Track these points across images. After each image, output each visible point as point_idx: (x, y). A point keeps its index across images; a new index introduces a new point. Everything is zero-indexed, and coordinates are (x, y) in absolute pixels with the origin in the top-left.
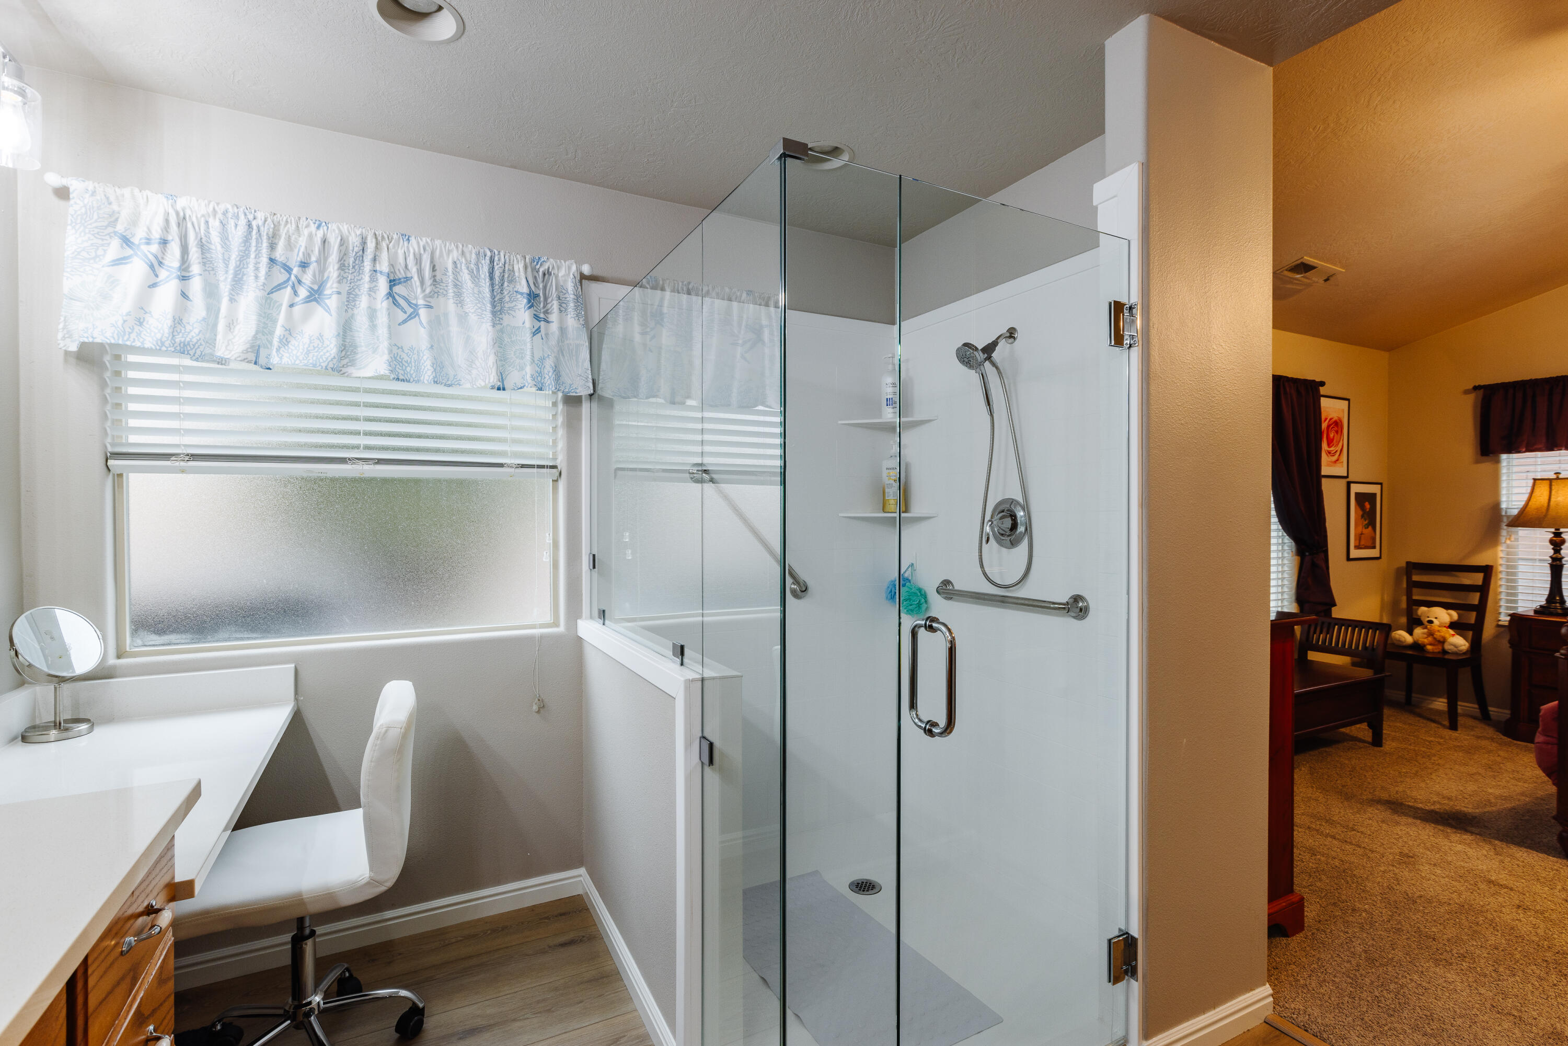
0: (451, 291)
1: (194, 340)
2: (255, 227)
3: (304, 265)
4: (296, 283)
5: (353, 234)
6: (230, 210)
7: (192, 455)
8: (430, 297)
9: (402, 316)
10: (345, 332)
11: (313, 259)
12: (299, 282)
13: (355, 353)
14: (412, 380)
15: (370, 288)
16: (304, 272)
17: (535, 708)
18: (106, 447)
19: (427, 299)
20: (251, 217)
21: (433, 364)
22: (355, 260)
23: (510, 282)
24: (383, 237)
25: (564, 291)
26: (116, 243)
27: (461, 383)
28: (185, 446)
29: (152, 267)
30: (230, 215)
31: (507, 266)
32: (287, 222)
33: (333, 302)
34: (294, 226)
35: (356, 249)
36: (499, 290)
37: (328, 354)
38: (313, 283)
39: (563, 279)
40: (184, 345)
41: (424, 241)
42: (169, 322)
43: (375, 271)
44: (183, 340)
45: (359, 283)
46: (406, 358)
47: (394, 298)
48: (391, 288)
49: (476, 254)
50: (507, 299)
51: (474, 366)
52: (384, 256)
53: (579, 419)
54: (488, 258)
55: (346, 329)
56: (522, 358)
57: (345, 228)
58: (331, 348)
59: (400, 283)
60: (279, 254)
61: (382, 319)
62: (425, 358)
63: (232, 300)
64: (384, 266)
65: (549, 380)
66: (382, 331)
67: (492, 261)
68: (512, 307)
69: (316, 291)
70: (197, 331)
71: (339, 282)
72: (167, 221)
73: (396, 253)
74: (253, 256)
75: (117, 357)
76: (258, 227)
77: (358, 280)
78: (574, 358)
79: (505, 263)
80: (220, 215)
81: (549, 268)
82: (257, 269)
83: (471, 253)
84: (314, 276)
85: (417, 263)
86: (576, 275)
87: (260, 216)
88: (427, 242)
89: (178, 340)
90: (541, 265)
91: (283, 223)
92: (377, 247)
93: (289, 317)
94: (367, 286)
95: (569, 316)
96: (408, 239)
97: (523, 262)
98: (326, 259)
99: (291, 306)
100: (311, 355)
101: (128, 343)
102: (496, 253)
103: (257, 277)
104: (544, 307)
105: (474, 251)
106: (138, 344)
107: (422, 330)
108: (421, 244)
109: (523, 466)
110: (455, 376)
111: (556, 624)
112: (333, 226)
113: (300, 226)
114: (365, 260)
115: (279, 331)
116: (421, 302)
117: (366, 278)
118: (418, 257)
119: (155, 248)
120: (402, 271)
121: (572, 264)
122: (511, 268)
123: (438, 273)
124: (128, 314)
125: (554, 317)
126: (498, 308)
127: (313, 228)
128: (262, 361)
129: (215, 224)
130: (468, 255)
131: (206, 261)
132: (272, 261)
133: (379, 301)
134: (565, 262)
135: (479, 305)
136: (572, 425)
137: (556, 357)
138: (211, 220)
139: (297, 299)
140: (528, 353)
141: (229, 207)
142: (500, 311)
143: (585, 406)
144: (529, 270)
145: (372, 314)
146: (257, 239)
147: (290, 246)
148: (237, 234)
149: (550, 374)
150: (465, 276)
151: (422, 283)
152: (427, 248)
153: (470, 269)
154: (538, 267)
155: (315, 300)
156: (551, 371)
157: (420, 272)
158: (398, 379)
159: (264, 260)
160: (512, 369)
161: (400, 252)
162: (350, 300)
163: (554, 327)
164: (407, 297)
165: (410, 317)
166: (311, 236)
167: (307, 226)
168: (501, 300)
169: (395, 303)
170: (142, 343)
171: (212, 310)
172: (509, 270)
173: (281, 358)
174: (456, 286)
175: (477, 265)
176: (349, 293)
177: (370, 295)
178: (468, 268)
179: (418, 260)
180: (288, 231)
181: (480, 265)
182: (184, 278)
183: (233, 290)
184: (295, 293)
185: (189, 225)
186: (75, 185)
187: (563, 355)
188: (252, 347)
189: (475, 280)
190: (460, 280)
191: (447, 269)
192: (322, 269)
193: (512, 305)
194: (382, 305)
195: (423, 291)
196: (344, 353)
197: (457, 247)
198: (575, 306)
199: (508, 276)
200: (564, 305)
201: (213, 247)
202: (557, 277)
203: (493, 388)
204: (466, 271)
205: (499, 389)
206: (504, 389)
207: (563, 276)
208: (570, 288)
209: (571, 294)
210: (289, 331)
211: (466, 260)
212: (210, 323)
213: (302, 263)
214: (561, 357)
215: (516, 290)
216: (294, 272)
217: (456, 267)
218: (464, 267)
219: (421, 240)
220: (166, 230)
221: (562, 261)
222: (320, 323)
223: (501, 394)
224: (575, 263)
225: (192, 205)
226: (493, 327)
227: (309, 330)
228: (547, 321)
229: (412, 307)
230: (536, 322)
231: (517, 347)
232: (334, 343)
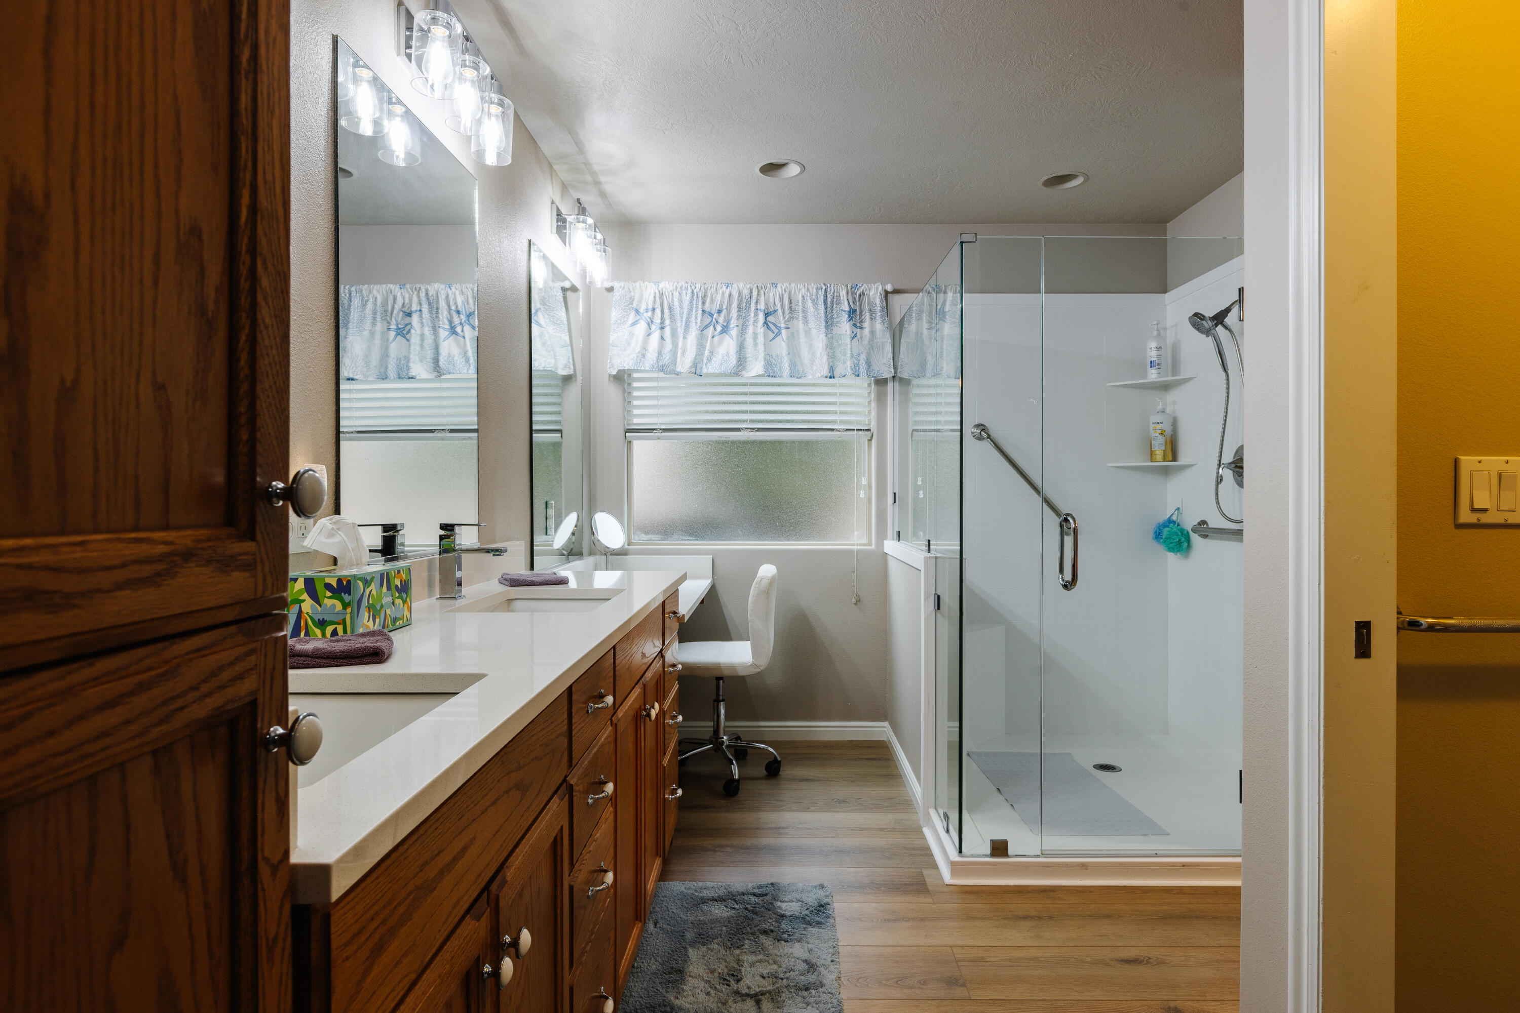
0: (801, 315)
1: (668, 363)
2: (695, 293)
3: (719, 312)
4: (715, 323)
5: (745, 288)
6: (684, 285)
7: (663, 429)
8: (789, 321)
9: (772, 335)
10: (740, 350)
11: (724, 307)
12: (717, 322)
13: (746, 362)
14: (777, 376)
15: (754, 321)
16: (719, 315)
17: (854, 601)
18: (626, 426)
19: (787, 323)
20: (693, 288)
21: (790, 364)
22: (746, 304)
23: (837, 304)
24: (762, 287)
25: (874, 305)
26: (633, 313)
27: (807, 375)
28: (660, 424)
29: (649, 325)
30: (683, 288)
31: (835, 294)
32: (711, 287)
33: (734, 332)
34: (714, 289)
35: (747, 298)
36: (830, 311)
37: (731, 364)
38: (724, 322)
39: (873, 296)
41: (785, 285)
42: (656, 355)
43: (757, 309)
44: (662, 364)
45: (748, 318)
46: (774, 362)
47: (767, 324)
48: (766, 318)
49: (816, 289)
50: (835, 316)
51: (814, 364)
52: (762, 299)
53: (885, 394)
54: (823, 290)
55: (741, 347)
56: (845, 355)
57: (741, 285)
58: (733, 360)
59: (770, 315)
60: (707, 307)
61: (761, 339)
62: (785, 361)
63: (684, 338)
64: (762, 306)
65: (863, 369)
66: (761, 347)
67: (826, 292)
68: (839, 321)
69: (725, 327)
70: (668, 358)
71: (738, 319)
72: (655, 297)
73: (769, 296)
74: (694, 311)
75: (629, 375)
76: (697, 293)
77: (748, 316)
78: (881, 352)
79: (834, 292)
80: (678, 290)
81: (863, 291)
82: (696, 318)
83: (813, 288)
84: (725, 318)
85: (780, 301)
86: (882, 292)
87: (698, 286)
88: (786, 286)
89: (660, 364)
90: (858, 289)
91: (709, 288)
92: (758, 294)
93: (712, 343)
94: (752, 319)
95: (877, 322)
96: (776, 286)
97: (846, 289)
98: (731, 305)
99: (713, 337)
100: (723, 366)
101: (639, 368)
102: (829, 286)
103: (696, 323)
104: (860, 318)
105: (815, 287)
106: (643, 368)
107: (783, 344)
108: (783, 288)
109: (847, 430)
110: (803, 371)
111: (869, 544)
112: (735, 286)
113: (718, 288)
114: (752, 303)
115: (707, 353)
116: (783, 325)
117: (752, 315)
118: (781, 296)
119: (650, 314)
120: (772, 308)
121: (879, 285)
122: (838, 295)
123: (793, 305)
124: (639, 353)
125: (866, 325)
126: (829, 323)
127: (724, 288)
128: (698, 372)
129: (677, 294)
130: (811, 290)
131: (672, 317)
132: (703, 311)
133: (759, 328)
134: (874, 285)
135: (817, 323)
136: (881, 399)
137: (868, 353)
138: (675, 293)
139: (716, 333)
140: (849, 352)
141: (683, 283)
142: (831, 325)
143: (890, 385)
144: (850, 294)
145: (755, 336)
146: (696, 300)
147: (712, 301)
148: (687, 299)
149: (863, 365)
150: (809, 304)
151: (783, 313)
152: (787, 290)
154: (856, 291)
155: (725, 332)
156: (865, 362)
157: (782, 305)
158: (769, 376)
159: (700, 312)
160: (838, 364)
161: (771, 295)
162: (743, 329)
163: (866, 332)
164: (775, 323)
165: (777, 336)
166: (723, 293)
167: (722, 288)
168: (832, 317)
169: (768, 328)
170: (645, 368)
171: (675, 345)
172: (837, 297)
173: (708, 369)
174: (804, 312)
175: (816, 296)
176: (743, 325)
177: (754, 325)
178: (811, 299)
179: (781, 299)
180: (712, 292)
181: (819, 296)
182: (662, 328)
183: (685, 332)
184: (715, 329)
185: (665, 297)
186: (616, 285)
187: (873, 350)
188: (694, 364)
189: (815, 306)
190: (806, 307)
191: (798, 301)
192: (729, 313)
193: (839, 319)
194: (761, 330)
195: (784, 318)
196: (740, 362)
197: (804, 286)
198: (882, 314)
199: (837, 300)
200: (874, 315)
201: (675, 308)
202: (869, 296)
203: (826, 377)
204: (810, 301)
205: (830, 378)
206: (834, 378)
207: (873, 295)
208: (878, 301)
209: (878, 305)
210: (712, 352)
211: (810, 294)
212: (674, 352)
213: (718, 310)
214: (872, 352)
215: (841, 309)
216: (715, 317)
217: (804, 299)
218: (808, 298)
219: (783, 285)
220: (654, 302)
221: (872, 284)
222: (728, 346)
223: (832, 381)
224: (881, 284)
225: (666, 286)
226: (826, 336)
227: (721, 351)
228: (861, 328)
229: (777, 329)
230: (854, 329)
231: (842, 348)
232: (735, 357)
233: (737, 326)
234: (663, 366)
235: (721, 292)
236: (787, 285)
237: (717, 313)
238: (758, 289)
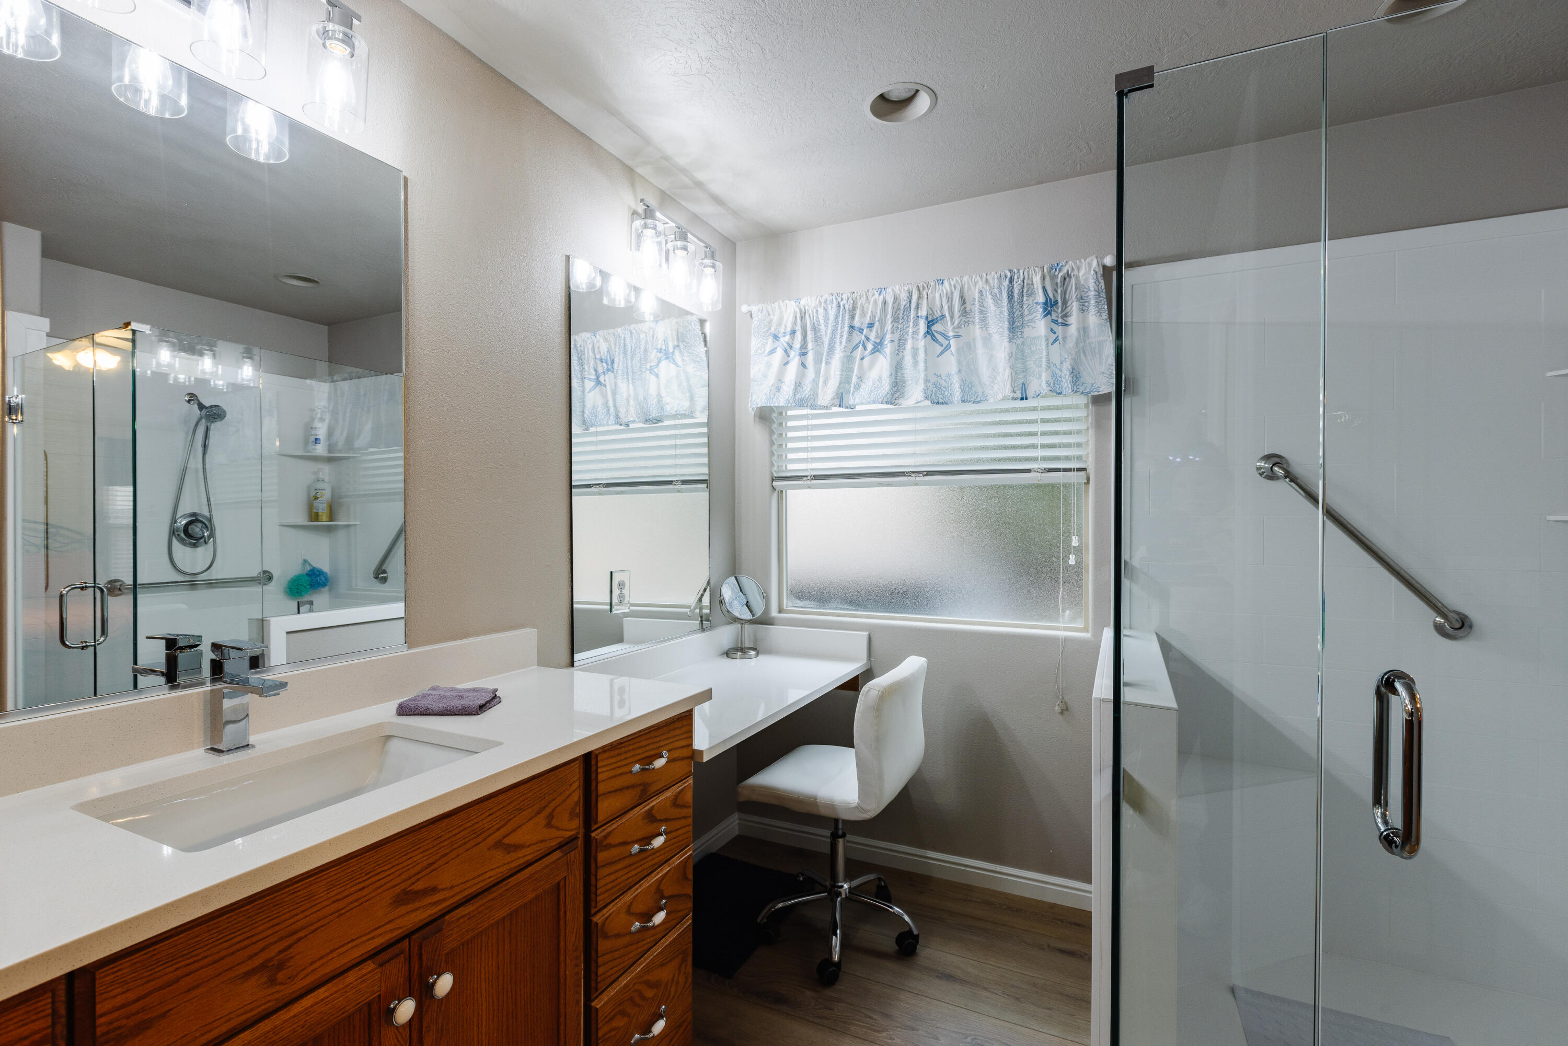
0: (977, 318)
1: (807, 396)
2: (842, 306)
3: (870, 326)
4: (866, 341)
5: (902, 291)
6: (828, 299)
7: (814, 476)
8: (958, 328)
9: (939, 349)
10: (896, 371)
11: (877, 319)
12: (868, 339)
13: (904, 387)
15: (913, 332)
16: (871, 331)
17: (1057, 709)
18: (772, 473)
19: (956, 330)
20: (839, 300)
21: (961, 386)
22: (904, 312)
23: (1029, 296)
24: (924, 288)
25: (1085, 290)
26: (771, 339)
27: (988, 398)
28: (812, 470)
29: (786, 351)
30: (828, 302)
31: (1025, 281)
32: (860, 296)
33: (888, 348)
34: (865, 298)
35: (904, 303)
36: (1018, 306)
37: (883, 391)
38: (876, 338)
39: (1084, 277)
40: (801, 401)
41: (955, 280)
42: (793, 387)
43: (918, 317)
44: (800, 397)
45: (907, 329)
46: (944, 384)
47: (933, 336)
48: (929, 327)
49: (998, 279)
50: (1026, 312)
51: (996, 381)
52: (925, 302)
53: (1107, 418)
54: (1008, 279)
55: (897, 368)
56: (1039, 366)
57: (897, 289)
58: (886, 386)
59: (937, 322)
60: (857, 323)
61: (923, 355)
63: (828, 363)
64: (923, 312)
65: (1066, 385)
66: (921, 366)
67: (1012, 280)
68: (1032, 319)
69: (879, 344)
70: (809, 389)
71: (892, 333)
72: (796, 317)
73: (934, 297)
74: (839, 328)
75: (781, 414)
76: (844, 305)
77: (906, 327)
78: (1097, 356)
79: (1024, 279)
80: (823, 305)
81: (1068, 271)
82: (841, 337)
83: (993, 279)
84: (877, 333)
85: (948, 301)
86: (1097, 270)
87: (845, 297)
88: (957, 281)
89: (797, 398)
90: (1060, 270)
91: (858, 298)
92: (920, 297)
93: (861, 366)
94: (911, 331)
95: (1090, 314)
96: (943, 283)
97: (1040, 273)
98: (885, 316)
99: (862, 359)
100: (872, 394)
102: (1016, 271)
103: (841, 343)
104: (1062, 311)
105: (996, 276)
107: (953, 358)
108: (952, 283)
109: (1050, 470)
110: (983, 393)
111: (1085, 630)
112: (889, 290)
113: (869, 296)
114: (911, 310)
115: (854, 380)
116: (951, 334)
117: (912, 324)
118: (949, 295)
119: (787, 338)
120: (939, 312)
121: (1092, 260)
122: (1030, 282)
123: (968, 305)
124: (772, 386)
125: (1073, 320)
126: (1016, 324)
127: (877, 294)
128: (844, 404)
129: (821, 311)
130: (991, 281)
131: (817, 339)
132: (852, 327)
133: (920, 341)
134: (1085, 260)
135: (1000, 325)
136: (1100, 426)
137: (1074, 359)
138: (819, 309)
139: (866, 353)
140: (1044, 360)
141: (827, 296)
142: (1022, 325)
144: (1048, 279)
145: (915, 350)
146: (843, 314)
147: (863, 314)
148: (832, 313)
149: (1067, 377)
150: (989, 301)
151: (952, 317)
152: (957, 286)
153: (993, 294)
154: (1056, 273)
155: (878, 351)
156: (1068, 373)
157: (951, 308)
158: (938, 403)
159: (846, 329)
160: (1032, 379)
161: (937, 295)
162: (900, 345)
163: (1073, 330)
164: (943, 332)
165: (943, 348)
166: (875, 302)
167: (873, 295)
168: (1019, 314)
169: (934, 339)
170: (779, 403)
171: (818, 372)
172: (1028, 284)
173: (854, 400)
174: (981, 312)
175: (1000, 288)
176: (900, 340)
177: (913, 338)
178: (991, 294)
179: (950, 299)
180: (862, 303)
181: (1003, 288)
182: (803, 354)
183: (828, 355)
184: (865, 348)
185: (807, 316)
186: (754, 309)
188: (837, 394)
189: (997, 303)
190: (985, 306)
191: (975, 299)
192: (882, 328)
193: (1030, 317)
194: (921, 344)
195: (953, 324)
196: (896, 388)
197: (981, 278)
198: (1096, 302)
199: (1027, 289)
200: (1086, 304)
201: (820, 327)
202: (1077, 278)
203: (1015, 399)
204: (989, 297)
205: (1022, 399)
206: (1026, 399)
207: (1084, 274)
208: (1091, 284)
209: (1092, 289)
210: (860, 378)
211: (990, 286)
212: (815, 381)
213: (869, 324)
214: (1082, 356)
215: (1035, 301)
216: (864, 333)
217: (982, 295)
218: (988, 294)
219: (952, 279)
220: (795, 323)
221: (1083, 260)
222: (882, 366)
223: (1024, 404)
224: (1097, 257)
225: (809, 302)
226: (1010, 342)
227: (873, 375)
228: (1065, 325)
229: (946, 339)
230: (1054, 327)
231: (1036, 357)
232: (888, 381)
233: (892, 341)
234: (801, 400)
235: (872, 300)
236: (958, 279)
237: (868, 327)
238: (919, 289)
